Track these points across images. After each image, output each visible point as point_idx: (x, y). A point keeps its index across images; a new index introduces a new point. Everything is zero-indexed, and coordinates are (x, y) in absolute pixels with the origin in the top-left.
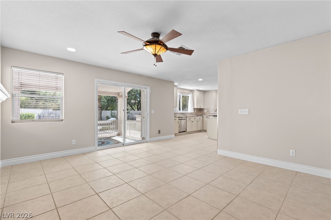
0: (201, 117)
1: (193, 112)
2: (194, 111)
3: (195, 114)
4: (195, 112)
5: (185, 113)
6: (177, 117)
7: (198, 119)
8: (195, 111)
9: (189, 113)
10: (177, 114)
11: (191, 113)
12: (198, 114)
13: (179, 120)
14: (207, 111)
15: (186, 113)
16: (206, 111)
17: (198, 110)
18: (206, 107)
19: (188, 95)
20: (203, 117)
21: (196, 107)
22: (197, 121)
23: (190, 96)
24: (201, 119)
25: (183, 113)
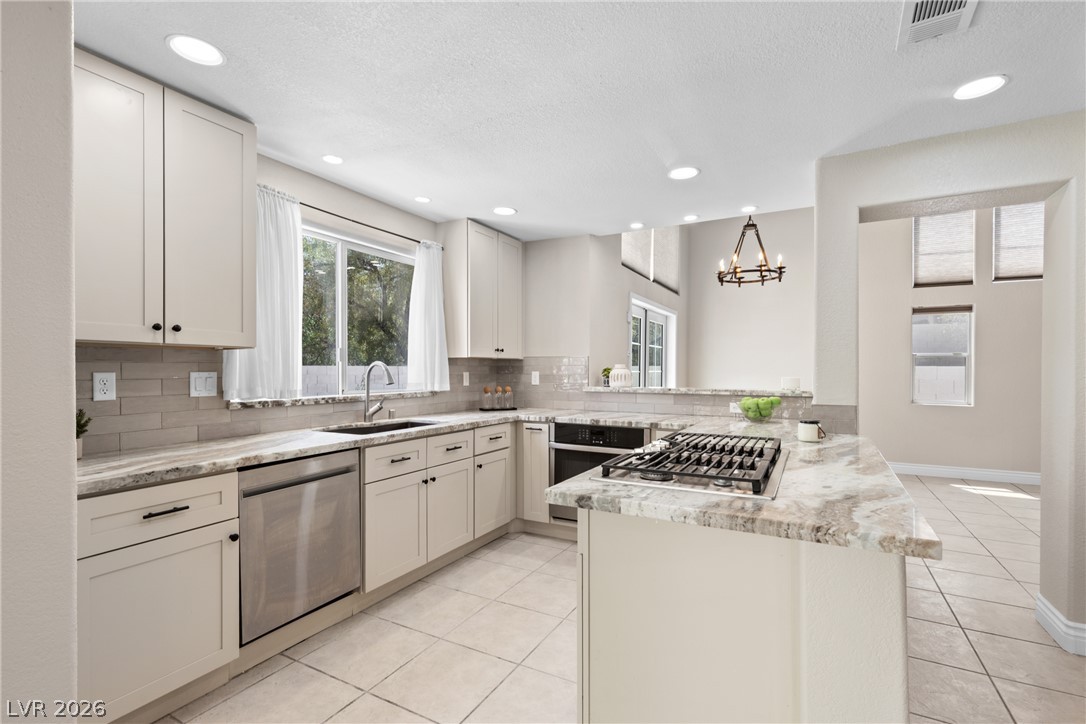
0: (508, 429)
1: (447, 387)
2: (455, 378)
3: (462, 398)
4: (466, 383)
5: (369, 401)
6: (220, 471)
7: (483, 445)
8: (466, 375)
9: (414, 397)
10: (278, 413)
11: (434, 393)
12: (487, 399)
13: (247, 494)
14: (542, 378)
15: (384, 399)
16: (535, 378)
17: (486, 369)
18: (536, 351)
19: (405, 258)
20: (517, 423)
21: (464, 352)
22: (469, 464)
23: (422, 262)
24: (507, 441)
25: (354, 401)
